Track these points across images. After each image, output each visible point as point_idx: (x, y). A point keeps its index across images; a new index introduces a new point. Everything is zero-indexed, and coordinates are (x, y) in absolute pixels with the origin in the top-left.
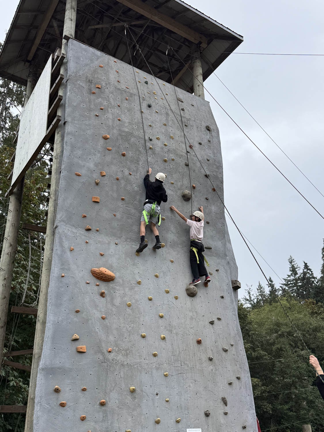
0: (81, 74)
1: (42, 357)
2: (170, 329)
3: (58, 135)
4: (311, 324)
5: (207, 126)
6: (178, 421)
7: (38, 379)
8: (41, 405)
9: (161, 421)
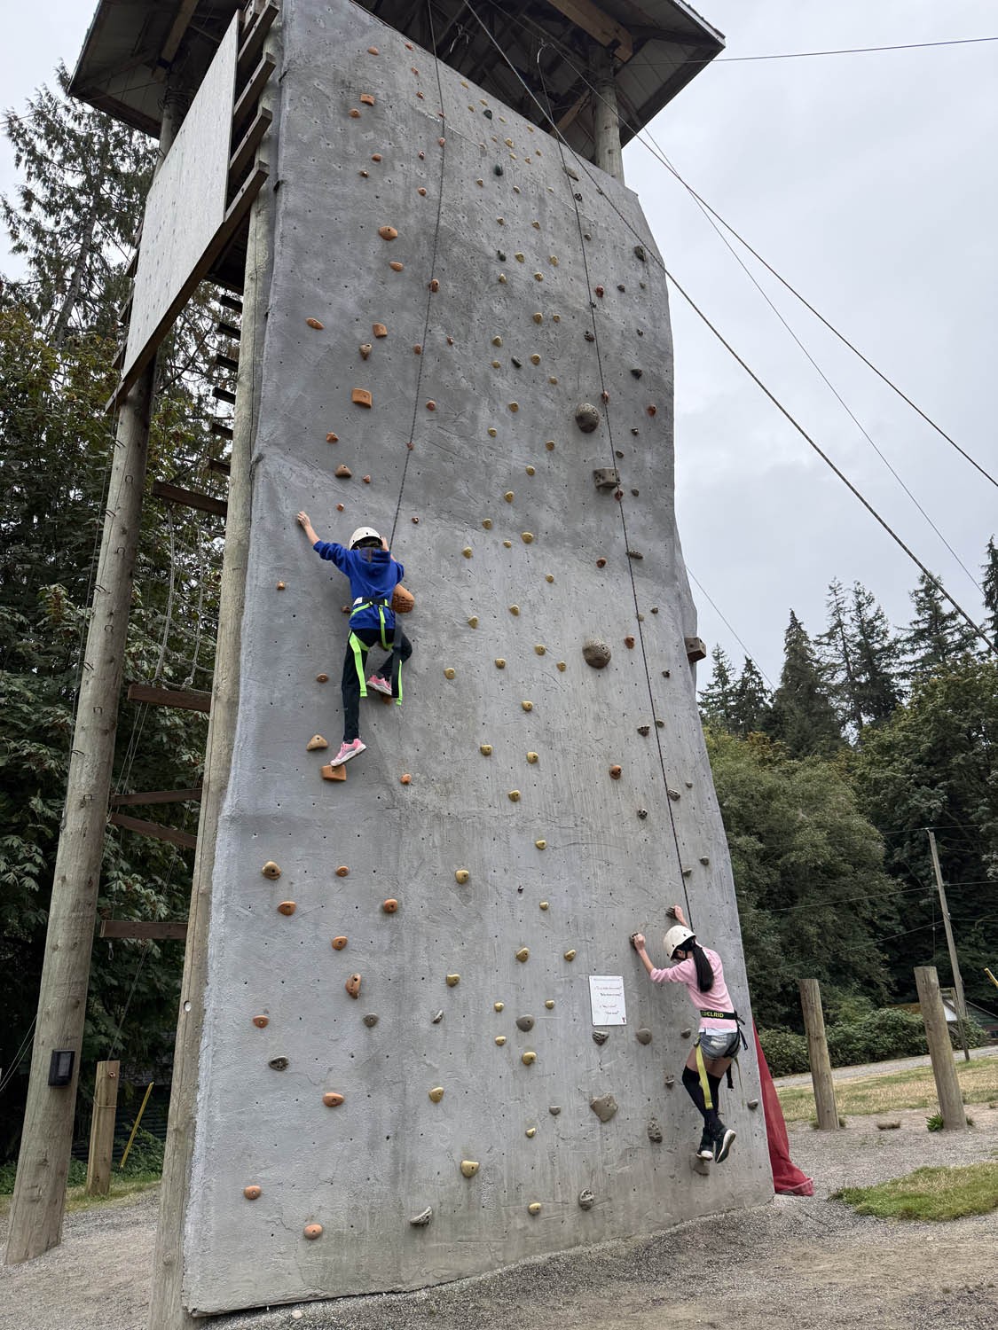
0: (319, 63)
1: (230, 788)
2: (548, 736)
3: (258, 220)
4: (760, 783)
5: (637, 248)
6: (569, 956)
7: (219, 845)
8: (228, 910)
9: (531, 954)
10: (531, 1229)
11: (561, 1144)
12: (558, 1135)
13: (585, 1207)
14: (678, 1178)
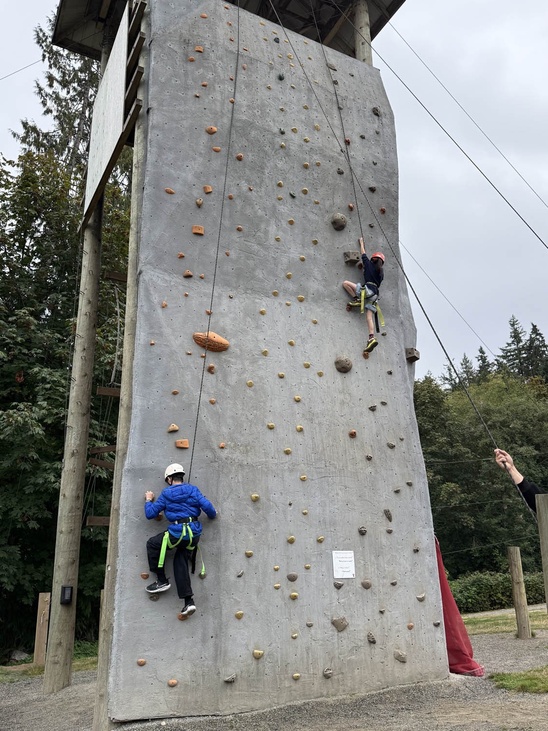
0: (171, 31)
1: (128, 454)
2: (310, 416)
3: (139, 131)
5: (374, 108)
6: (319, 540)
7: (123, 483)
8: (128, 518)
9: (296, 540)
10: (294, 687)
11: (313, 643)
12: (311, 638)
13: (327, 677)
14: (386, 663)
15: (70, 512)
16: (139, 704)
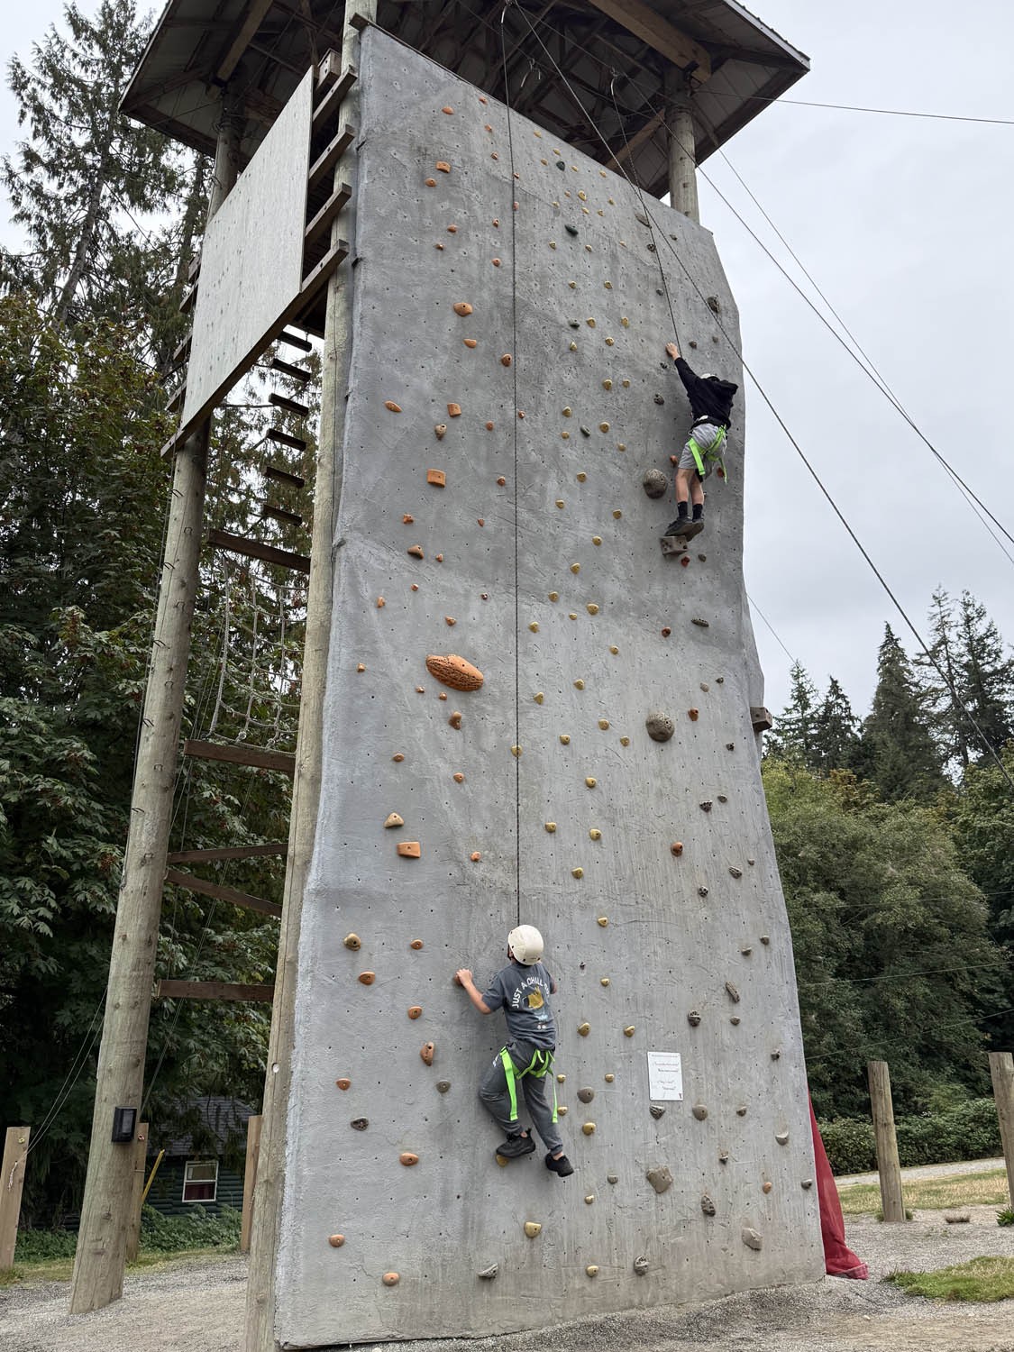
0: (396, 129)
1: (315, 862)
2: (611, 814)
3: (337, 295)
5: (711, 298)
6: (629, 1032)
7: (304, 916)
8: (313, 978)
9: (592, 1030)
10: (588, 1290)
11: (618, 1212)
12: (615, 1203)
13: (640, 1272)
14: (730, 1251)
15: (134, 970)
16: (332, 1317)
